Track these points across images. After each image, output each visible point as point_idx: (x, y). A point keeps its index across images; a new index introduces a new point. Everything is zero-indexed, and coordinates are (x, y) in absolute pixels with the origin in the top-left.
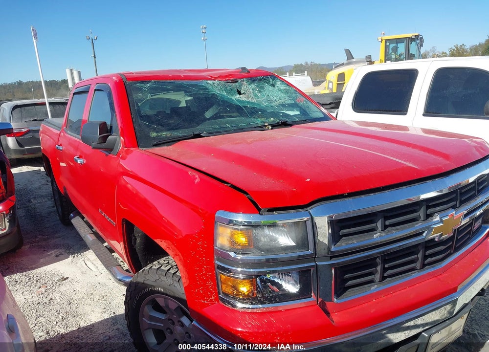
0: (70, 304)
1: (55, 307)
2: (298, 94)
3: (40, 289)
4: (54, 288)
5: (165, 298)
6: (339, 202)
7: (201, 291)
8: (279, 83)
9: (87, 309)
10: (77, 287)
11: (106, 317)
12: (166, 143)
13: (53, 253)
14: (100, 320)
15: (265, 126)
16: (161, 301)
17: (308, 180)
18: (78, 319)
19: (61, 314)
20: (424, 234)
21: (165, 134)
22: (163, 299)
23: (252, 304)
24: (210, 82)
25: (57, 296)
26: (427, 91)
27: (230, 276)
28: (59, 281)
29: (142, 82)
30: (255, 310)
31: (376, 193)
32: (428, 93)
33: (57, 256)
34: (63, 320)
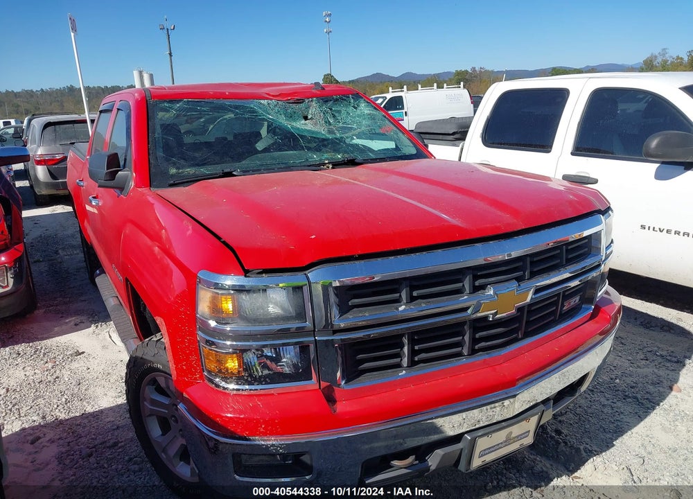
0: (79, 384)
1: (59, 387)
2: (387, 122)
3: (47, 365)
4: (64, 364)
5: (165, 378)
6: (346, 265)
7: (184, 367)
8: (363, 105)
9: (99, 391)
10: (93, 364)
11: (120, 403)
12: (187, 182)
13: (72, 320)
14: (112, 405)
15: (324, 164)
16: (161, 381)
17: (313, 237)
18: (84, 403)
19: (65, 396)
20: (469, 311)
21: (190, 171)
22: (164, 378)
23: (237, 384)
24: (264, 102)
25: (66, 374)
26: (578, 121)
27: (211, 350)
28: (72, 356)
29: (170, 102)
30: (240, 392)
31: (399, 257)
32: (579, 123)
33: (76, 325)
34: (66, 404)
